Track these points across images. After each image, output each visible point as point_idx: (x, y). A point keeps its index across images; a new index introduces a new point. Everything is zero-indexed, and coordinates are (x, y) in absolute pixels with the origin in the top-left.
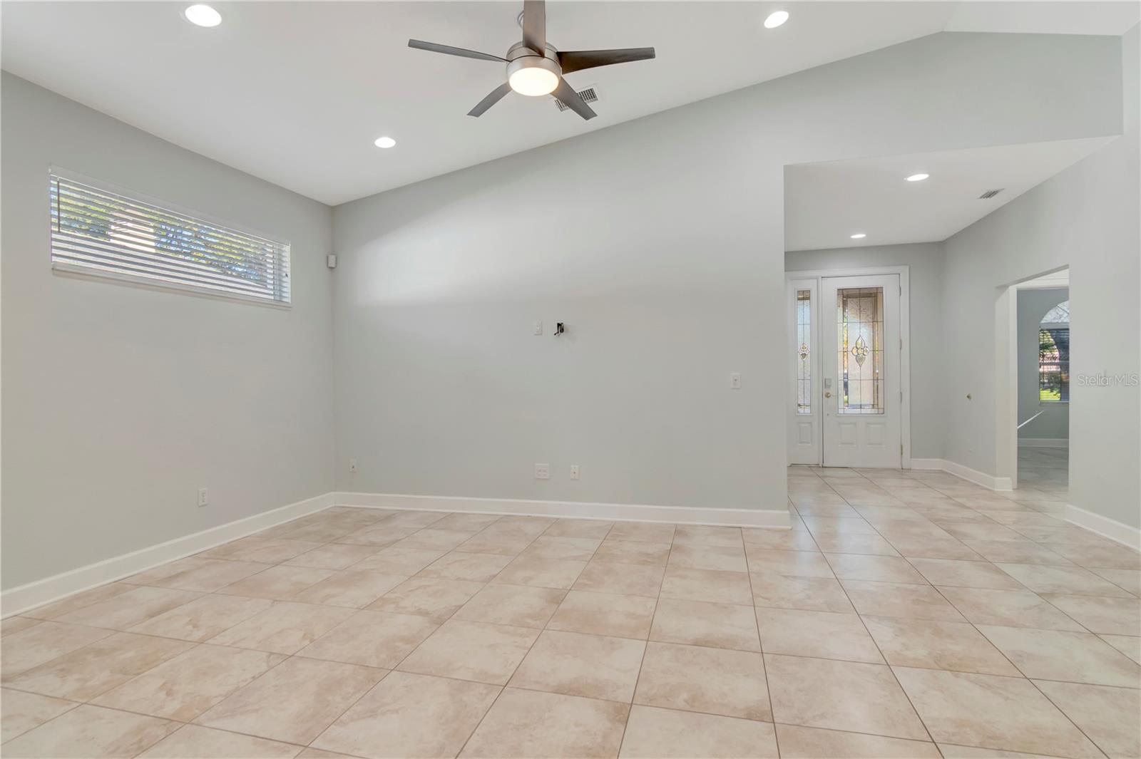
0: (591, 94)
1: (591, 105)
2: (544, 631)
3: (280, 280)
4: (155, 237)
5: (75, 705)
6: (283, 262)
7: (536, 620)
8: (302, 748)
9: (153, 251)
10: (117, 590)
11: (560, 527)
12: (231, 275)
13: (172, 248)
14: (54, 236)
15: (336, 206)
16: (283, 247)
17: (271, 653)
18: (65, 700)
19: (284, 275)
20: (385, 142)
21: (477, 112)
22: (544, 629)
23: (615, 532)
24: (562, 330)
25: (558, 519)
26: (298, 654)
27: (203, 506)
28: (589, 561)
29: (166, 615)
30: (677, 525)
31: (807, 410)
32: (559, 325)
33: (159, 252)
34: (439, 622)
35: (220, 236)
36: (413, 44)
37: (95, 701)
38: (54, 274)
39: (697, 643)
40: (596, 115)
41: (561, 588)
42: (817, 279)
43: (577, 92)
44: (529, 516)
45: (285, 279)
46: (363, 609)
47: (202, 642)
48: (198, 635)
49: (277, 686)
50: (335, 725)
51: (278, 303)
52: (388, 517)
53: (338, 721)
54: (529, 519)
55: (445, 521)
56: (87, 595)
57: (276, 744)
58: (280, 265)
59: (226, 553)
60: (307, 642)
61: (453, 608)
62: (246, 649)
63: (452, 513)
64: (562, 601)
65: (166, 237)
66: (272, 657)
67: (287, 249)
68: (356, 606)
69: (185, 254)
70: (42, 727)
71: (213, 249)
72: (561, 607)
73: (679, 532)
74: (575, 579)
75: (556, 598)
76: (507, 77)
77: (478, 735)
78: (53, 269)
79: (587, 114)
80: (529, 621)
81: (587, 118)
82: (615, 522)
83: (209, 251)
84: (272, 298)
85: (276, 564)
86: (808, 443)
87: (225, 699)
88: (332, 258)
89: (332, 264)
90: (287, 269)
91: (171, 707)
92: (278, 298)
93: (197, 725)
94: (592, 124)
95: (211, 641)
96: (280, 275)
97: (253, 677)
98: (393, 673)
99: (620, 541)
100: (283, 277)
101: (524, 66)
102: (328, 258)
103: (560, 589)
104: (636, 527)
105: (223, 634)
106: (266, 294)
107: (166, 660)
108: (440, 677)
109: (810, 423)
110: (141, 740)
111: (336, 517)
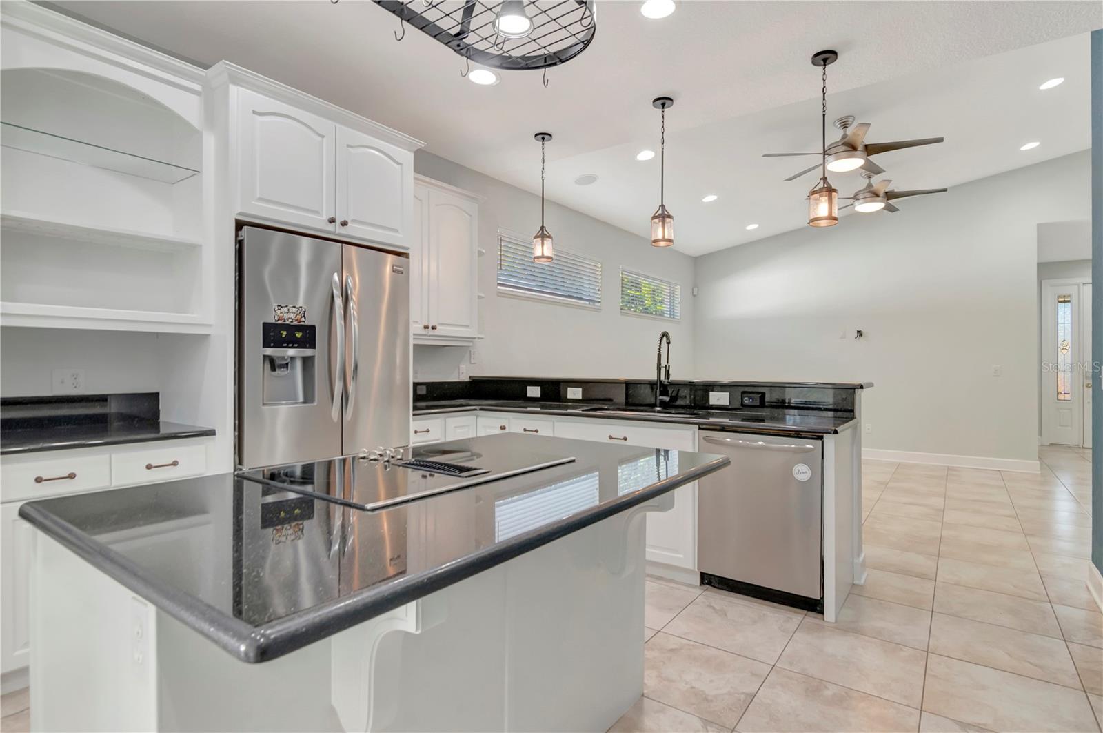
3: (674, 306)
6: (676, 295)
15: (699, 257)
16: (676, 286)
19: (677, 302)
24: (861, 335)
31: (1068, 397)
32: (858, 332)
42: (1078, 285)
45: (677, 305)
51: (674, 320)
58: (673, 296)
73: (951, 469)
82: (900, 462)
86: (1067, 426)
88: (696, 289)
89: (695, 293)
90: (679, 300)
92: (672, 316)
96: (674, 303)
102: (693, 290)
104: (917, 465)
109: (1071, 409)
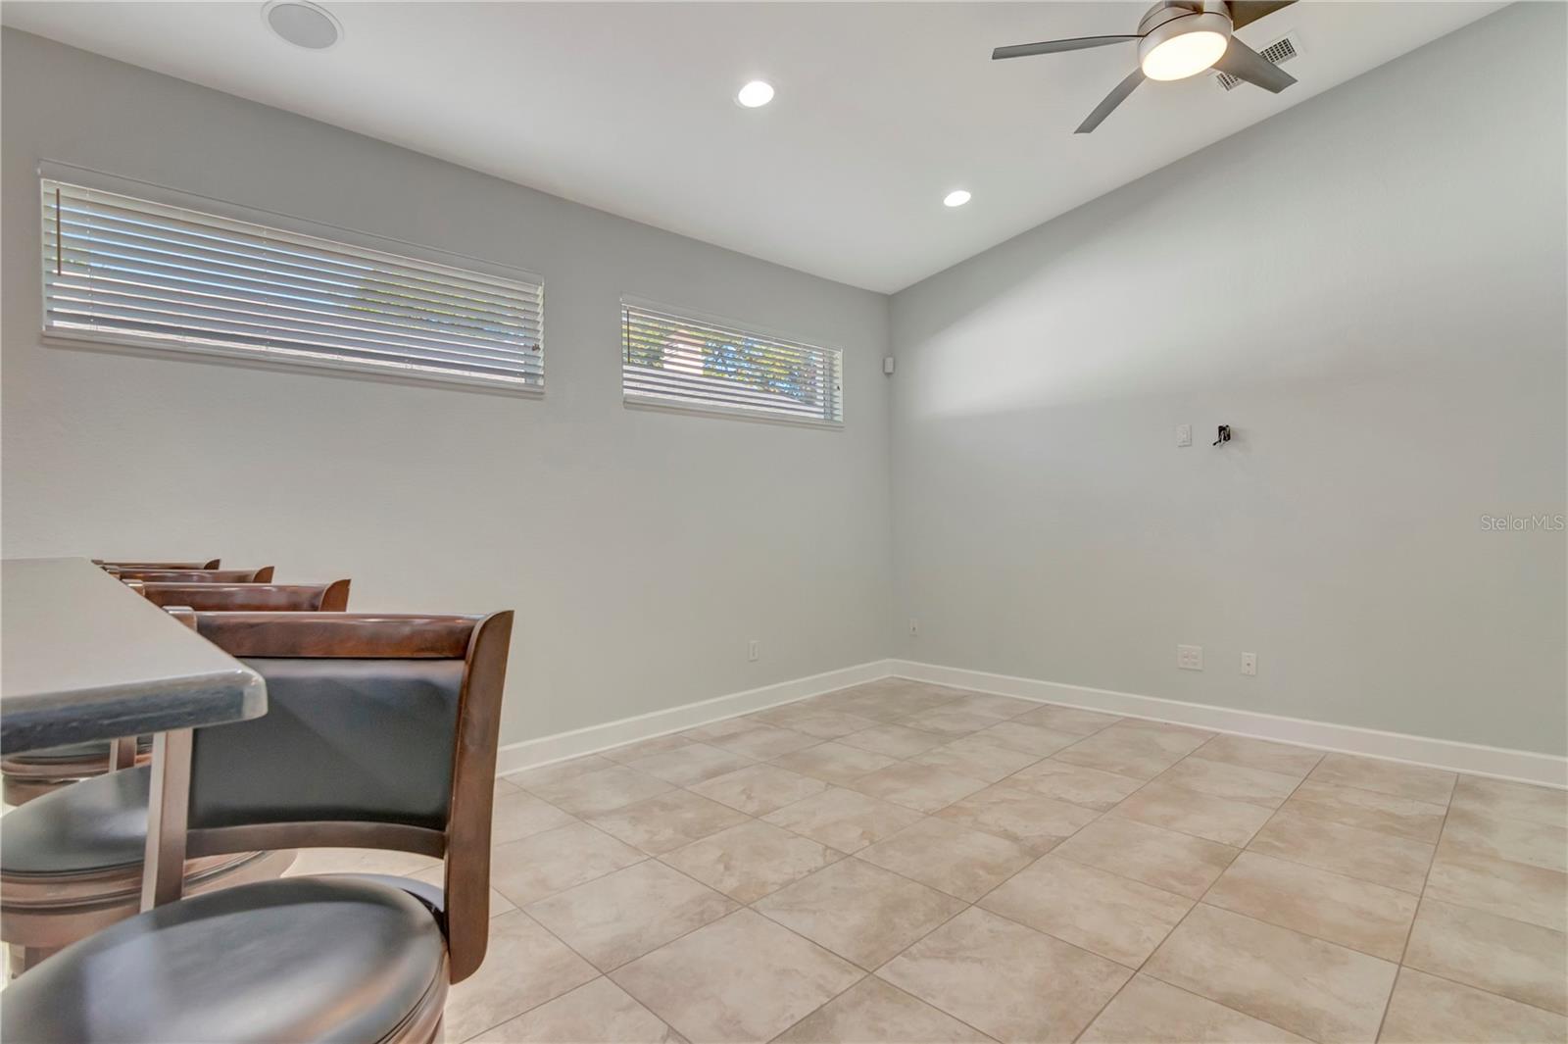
0: (1285, 49)
1: (1286, 66)
2: (1200, 904)
3: (831, 395)
4: (704, 358)
5: (646, 857)
6: (835, 372)
7: (1185, 884)
8: (866, 974)
9: (701, 372)
10: (675, 744)
11: (1222, 749)
12: (774, 393)
13: (717, 367)
14: (625, 367)
15: (893, 295)
16: (833, 354)
17: (827, 847)
18: (636, 849)
19: (836, 387)
20: (957, 198)
21: (1087, 127)
22: (1199, 901)
23: (1326, 769)
24: (1227, 438)
25: (1218, 734)
26: (857, 855)
27: (752, 661)
28: (1278, 810)
29: (720, 779)
30: (1458, 773)
32: (1221, 429)
33: (707, 373)
34: (1034, 853)
35: (764, 348)
36: (999, 54)
37: (662, 857)
38: (626, 408)
39: (1511, 993)
40: (1296, 81)
41: (1227, 843)
43: (1259, 52)
44: (1166, 724)
45: (835, 394)
46: (932, 815)
47: (756, 816)
48: (752, 807)
49: (835, 888)
50: (904, 956)
51: (829, 423)
52: (959, 700)
53: (906, 952)
54: (1167, 729)
55: (1038, 716)
56: (650, 744)
57: (837, 959)
58: (831, 376)
59: (774, 719)
60: (866, 843)
61: (1054, 839)
62: (800, 835)
63: (1047, 705)
64: (1231, 863)
65: (713, 355)
66: (828, 851)
67: (839, 355)
68: (922, 810)
69: (731, 373)
70: (619, 873)
71: (759, 364)
72: (1228, 873)
73: (1465, 787)
74: (1253, 835)
75: (1221, 857)
76: (1139, 60)
77: (1098, 1029)
78: (624, 402)
79: (1276, 83)
80: (1173, 882)
81: (1276, 88)
82: (1327, 752)
83: (754, 367)
84: (822, 417)
85: (829, 740)
87: (780, 889)
88: (890, 360)
89: (889, 369)
90: (839, 382)
91: (730, 884)
92: (829, 417)
93: (754, 910)
94: (1288, 96)
95: (764, 818)
96: (831, 388)
97: (809, 871)
98: (973, 908)
99: (1337, 786)
100: (835, 390)
101: (1167, 38)
102: (884, 361)
103: (1225, 845)
104: (1368, 766)
105: (776, 812)
106: (815, 413)
107: (723, 829)
108: (1039, 931)
110: (702, 913)
111: (894, 691)
